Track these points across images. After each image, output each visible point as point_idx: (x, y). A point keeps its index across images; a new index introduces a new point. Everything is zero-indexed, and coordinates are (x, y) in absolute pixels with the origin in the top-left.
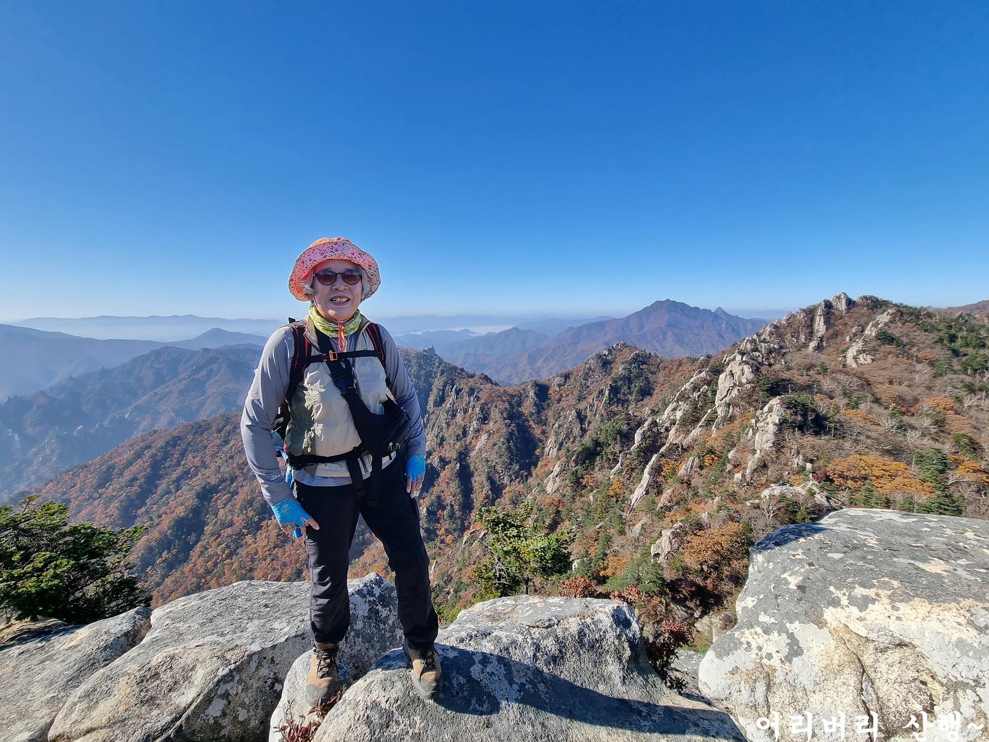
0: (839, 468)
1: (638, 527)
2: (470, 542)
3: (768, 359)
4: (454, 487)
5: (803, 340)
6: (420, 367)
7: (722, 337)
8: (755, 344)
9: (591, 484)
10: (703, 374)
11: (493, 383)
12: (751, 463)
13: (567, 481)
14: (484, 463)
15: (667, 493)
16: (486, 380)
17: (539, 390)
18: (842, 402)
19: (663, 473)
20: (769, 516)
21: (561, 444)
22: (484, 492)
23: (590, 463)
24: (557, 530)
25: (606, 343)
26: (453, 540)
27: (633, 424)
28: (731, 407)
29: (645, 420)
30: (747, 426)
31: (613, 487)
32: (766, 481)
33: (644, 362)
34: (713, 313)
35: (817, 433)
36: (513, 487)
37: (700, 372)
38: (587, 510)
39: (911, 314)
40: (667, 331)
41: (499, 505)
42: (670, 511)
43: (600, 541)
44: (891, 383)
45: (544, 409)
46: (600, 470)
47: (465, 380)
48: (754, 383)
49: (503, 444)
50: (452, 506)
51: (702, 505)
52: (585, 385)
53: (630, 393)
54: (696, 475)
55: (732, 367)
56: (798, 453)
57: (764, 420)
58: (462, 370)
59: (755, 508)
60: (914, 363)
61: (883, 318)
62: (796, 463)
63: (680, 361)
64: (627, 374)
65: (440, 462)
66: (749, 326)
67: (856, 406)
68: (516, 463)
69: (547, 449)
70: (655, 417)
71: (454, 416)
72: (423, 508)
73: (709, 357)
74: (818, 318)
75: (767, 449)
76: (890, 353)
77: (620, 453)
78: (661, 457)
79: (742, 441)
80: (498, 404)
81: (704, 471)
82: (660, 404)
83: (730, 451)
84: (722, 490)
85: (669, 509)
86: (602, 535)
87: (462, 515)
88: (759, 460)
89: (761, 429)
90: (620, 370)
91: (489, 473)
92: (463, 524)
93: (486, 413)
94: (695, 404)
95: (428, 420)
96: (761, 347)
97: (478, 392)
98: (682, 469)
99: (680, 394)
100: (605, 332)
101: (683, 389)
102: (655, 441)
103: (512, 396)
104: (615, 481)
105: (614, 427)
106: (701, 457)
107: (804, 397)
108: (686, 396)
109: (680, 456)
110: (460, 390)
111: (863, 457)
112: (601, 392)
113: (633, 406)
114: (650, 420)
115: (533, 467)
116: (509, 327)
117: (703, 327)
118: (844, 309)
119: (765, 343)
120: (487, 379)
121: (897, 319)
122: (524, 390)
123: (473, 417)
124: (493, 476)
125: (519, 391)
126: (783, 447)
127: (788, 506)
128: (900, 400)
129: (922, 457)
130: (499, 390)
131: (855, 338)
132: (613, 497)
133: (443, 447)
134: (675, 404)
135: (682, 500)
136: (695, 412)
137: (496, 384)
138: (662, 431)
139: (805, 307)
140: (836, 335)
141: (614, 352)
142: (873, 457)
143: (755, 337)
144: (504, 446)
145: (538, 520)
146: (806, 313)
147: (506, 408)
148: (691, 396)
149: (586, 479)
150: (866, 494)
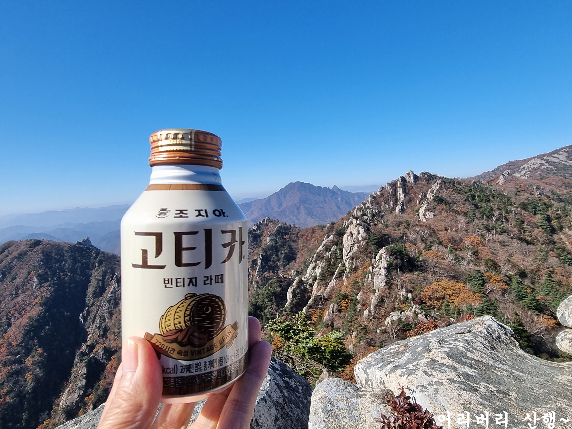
0: (428, 293)
3: (373, 221)
5: (392, 205)
7: (340, 208)
8: (363, 211)
10: (331, 237)
12: (373, 300)
18: (421, 246)
20: (393, 337)
25: (253, 221)
27: (284, 284)
28: (354, 260)
29: (294, 280)
30: (367, 273)
32: (385, 312)
33: (286, 233)
34: (331, 190)
35: (411, 271)
37: (328, 236)
39: (450, 183)
40: (300, 206)
44: (446, 230)
48: (367, 240)
53: (278, 260)
54: (337, 318)
55: (351, 229)
56: (402, 287)
57: (377, 266)
59: (384, 333)
60: (456, 215)
61: (436, 186)
62: (402, 295)
63: (313, 230)
64: (274, 244)
65: (105, 353)
66: (356, 198)
67: (430, 249)
70: (300, 276)
71: (116, 304)
72: (89, 406)
73: (333, 224)
74: (398, 189)
75: (382, 287)
76: (443, 209)
77: (276, 311)
78: (309, 309)
79: (365, 284)
81: (342, 313)
82: (302, 266)
83: (358, 294)
84: (357, 326)
88: (379, 297)
89: (376, 273)
90: (268, 241)
94: (329, 261)
95: (88, 313)
96: (367, 212)
98: (327, 315)
99: (317, 255)
100: (252, 211)
101: (318, 251)
102: (303, 296)
105: (269, 290)
106: (338, 303)
107: (399, 246)
108: (321, 256)
109: (323, 305)
111: (441, 283)
112: (255, 262)
113: (281, 271)
114: (297, 279)
117: (325, 201)
118: (412, 182)
119: (369, 209)
121: (443, 186)
126: (392, 284)
128: (453, 241)
129: (471, 277)
131: (422, 202)
134: (314, 264)
136: (329, 268)
138: (308, 287)
139: (390, 182)
140: (410, 200)
141: (262, 227)
142: (445, 282)
143: (362, 205)
146: (391, 186)
148: (325, 255)
150: (446, 309)
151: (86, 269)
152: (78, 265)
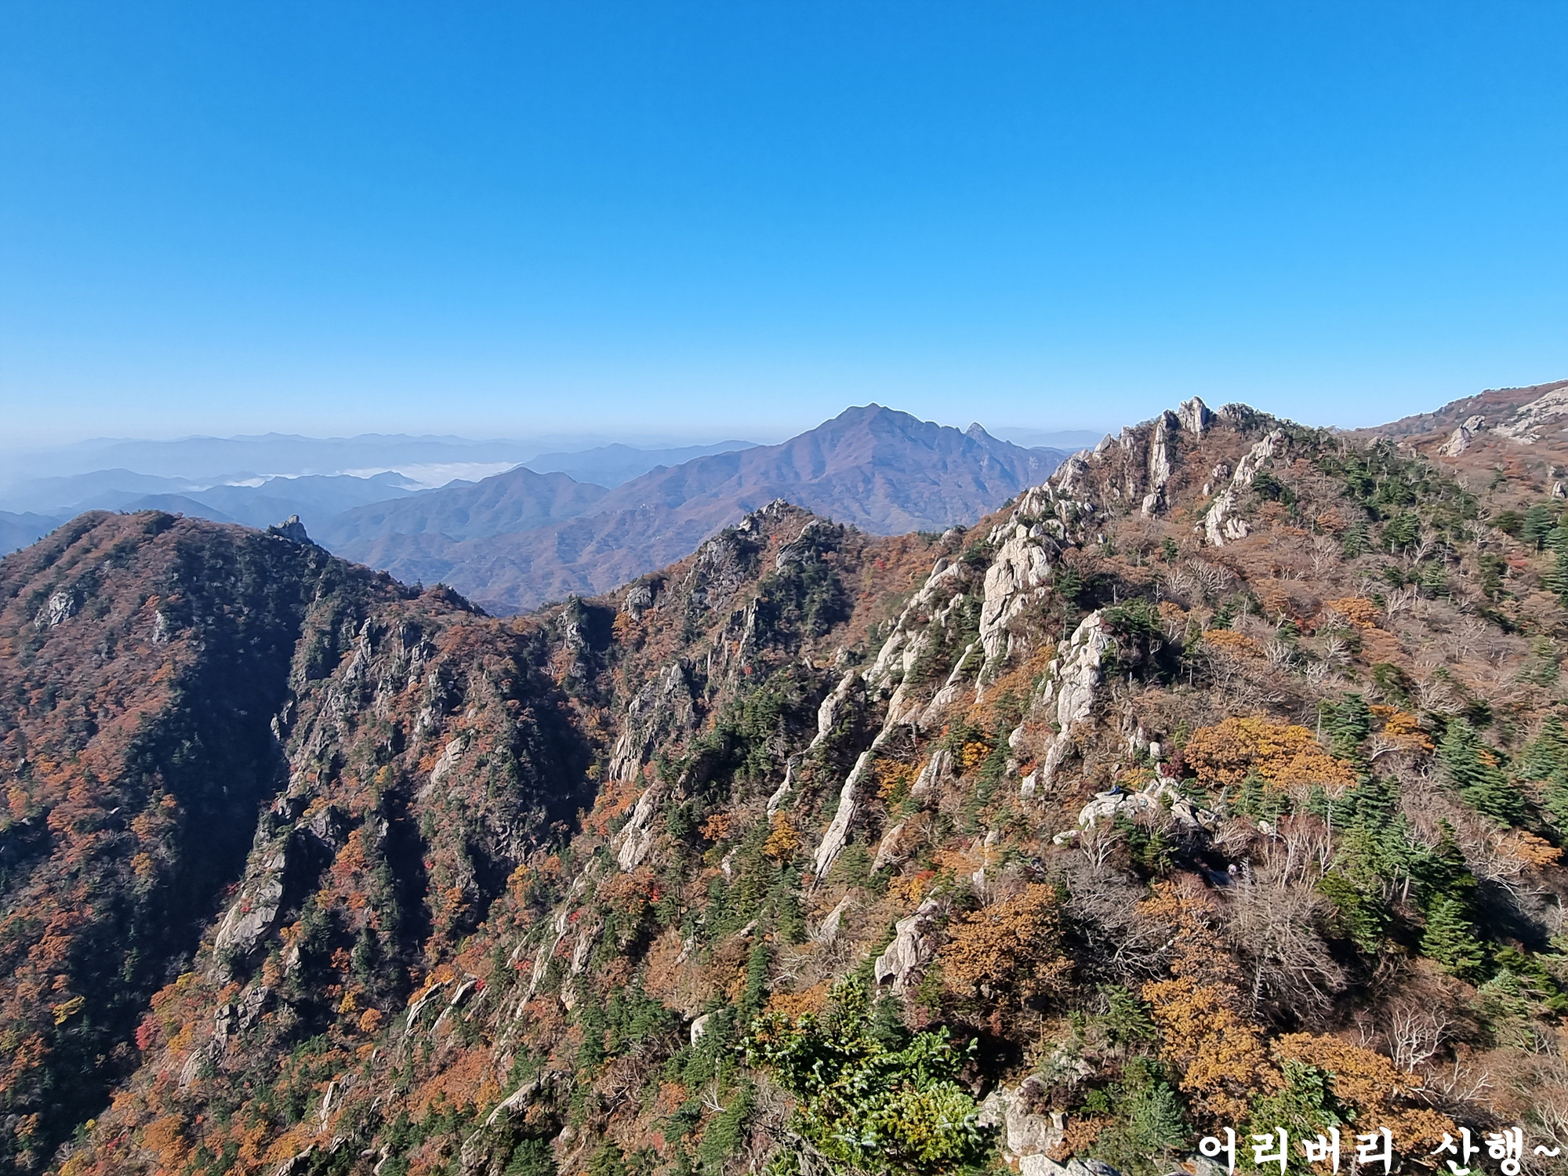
0: (1204, 746)
1: (833, 920)
2: (426, 1019)
3: (1073, 533)
4: (375, 882)
5: (1131, 492)
6: (263, 575)
7: (984, 488)
8: (1047, 501)
9: (724, 835)
10: (953, 569)
11: (469, 610)
12: (1052, 752)
13: (668, 835)
14: (454, 814)
15: (891, 836)
16: (453, 603)
17: (589, 622)
18: (1201, 615)
19: (881, 794)
20: (1097, 861)
21: (648, 749)
22: (459, 886)
23: (719, 786)
24: (649, 954)
25: (743, 505)
26: (379, 1022)
27: (813, 687)
28: (1010, 638)
29: (839, 678)
30: (1042, 677)
31: (775, 836)
32: (1081, 787)
33: (830, 545)
34: (963, 435)
35: (1165, 682)
36: (532, 866)
37: (945, 566)
38: (717, 898)
39: (1305, 441)
40: (873, 474)
41: (499, 913)
42: (898, 874)
43: (752, 964)
44: (1277, 574)
45: (603, 667)
46: (742, 801)
47: (395, 606)
48: (1051, 585)
49: (504, 761)
50: (371, 933)
51: (962, 853)
52: (701, 603)
53: (802, 618)
54: (947, 790)
55: (1009, 551)
56: (1135, 723)
57: (1072, 661)
58: (385, 578)
59: (1071, 847)
60: (1312, 535)
61: (1263, 449)
62: (1132, 744)
63: (903, 542)
64: (793, 573)
65: (333, 822)
66: (1032, 463)
67: (1224, 624)
68: (539, 804)
69: (614, 764)
70: (858, 668)
71: (367, 699)
72: (290, 950)
73: (961, 531)
74: (1155, 448)
75: (1080, 720)
76: (1275, 516)
77: (787, 756)
78: (876, 757)
79: (1033, 707)
80: (485, 662)
81: (963, 778)
82: (866, 639)
83: (1011, 731)
84: (999, 816)
85: (896, 870)
86: (754, 949)
87: (401, 953)
88: (1068, 744)
89: (1067, 680)
90: (778, 565)
91: (468, 837)
92: (403, 975)
93: (455, 686)
94: (939, 633)
95: (293, 715)
96: (1060, 507)
97: (432, 635)
98: (921, 779)
99: (908, 615)
100: (740, 477)
101: (913, 603)
102: (861, 723)
103: (522, 640)
104: (779, 820)
105: (770, 698)
106: (956, 750)
107: (1139, 609)
108: (921, 619)
109: (913, 750)
110: (382, 631)
111: (1244, 722)
112: (738, 619)
113: (808, 647)
114: (849, 676)
115: (581, 810)
116: (506, 467)
117: (945, 466)
118: (1198, 430)
119: (1066, 499)
120: (453, 599)
121: (1284, 450)
122: (551, 622)
123: (420, 699)
124: (481, 843)
125: (538, 626)
126: (1108, 714)
127: (1129, 834)
128: (1292, 605)
129: (1331, 711)
130: (487, 626)
131: (1217, 488)
132: (774, 858)
133: (339, 784)
134: (898, 638)
135: (921, 847)
136: (939, 652)
137: (479, 612)
138: (876, 698)
139: (1133, 427)
140: (1185, 482)
141: (763, 524)
142: (1259, 721)
143: (1046, 487)
144: (507, 765)
145: (601, 936)
146: (1135, 438)
147: (506, 671)
148: (931, 618)
149: (712, 826)
150: (1252, 793)
151: (292, 600)
152: (271, 588)
